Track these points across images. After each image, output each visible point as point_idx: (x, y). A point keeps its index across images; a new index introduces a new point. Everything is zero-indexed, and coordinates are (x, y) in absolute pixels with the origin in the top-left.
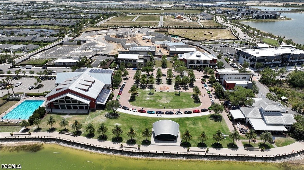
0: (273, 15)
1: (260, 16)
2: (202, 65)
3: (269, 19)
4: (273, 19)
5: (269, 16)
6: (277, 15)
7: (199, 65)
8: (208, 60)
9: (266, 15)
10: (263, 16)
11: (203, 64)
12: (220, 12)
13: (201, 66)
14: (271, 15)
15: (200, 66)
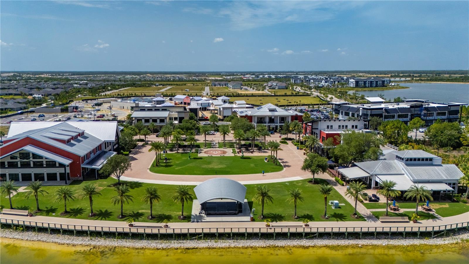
0: (380, 82)
1: (361, 83)
2: (278, 124)
3: (375, 87)
4: (381, 87)
5: (374, 82)
6: (385, 83)
7: (273, 125)
8: (288, 116)
9: (369, 82)
10: (365, 83)
11: (280, 123)
12: (298, 81)
13: (277, 126)
14: (377, 82)
15: (275, 126)
